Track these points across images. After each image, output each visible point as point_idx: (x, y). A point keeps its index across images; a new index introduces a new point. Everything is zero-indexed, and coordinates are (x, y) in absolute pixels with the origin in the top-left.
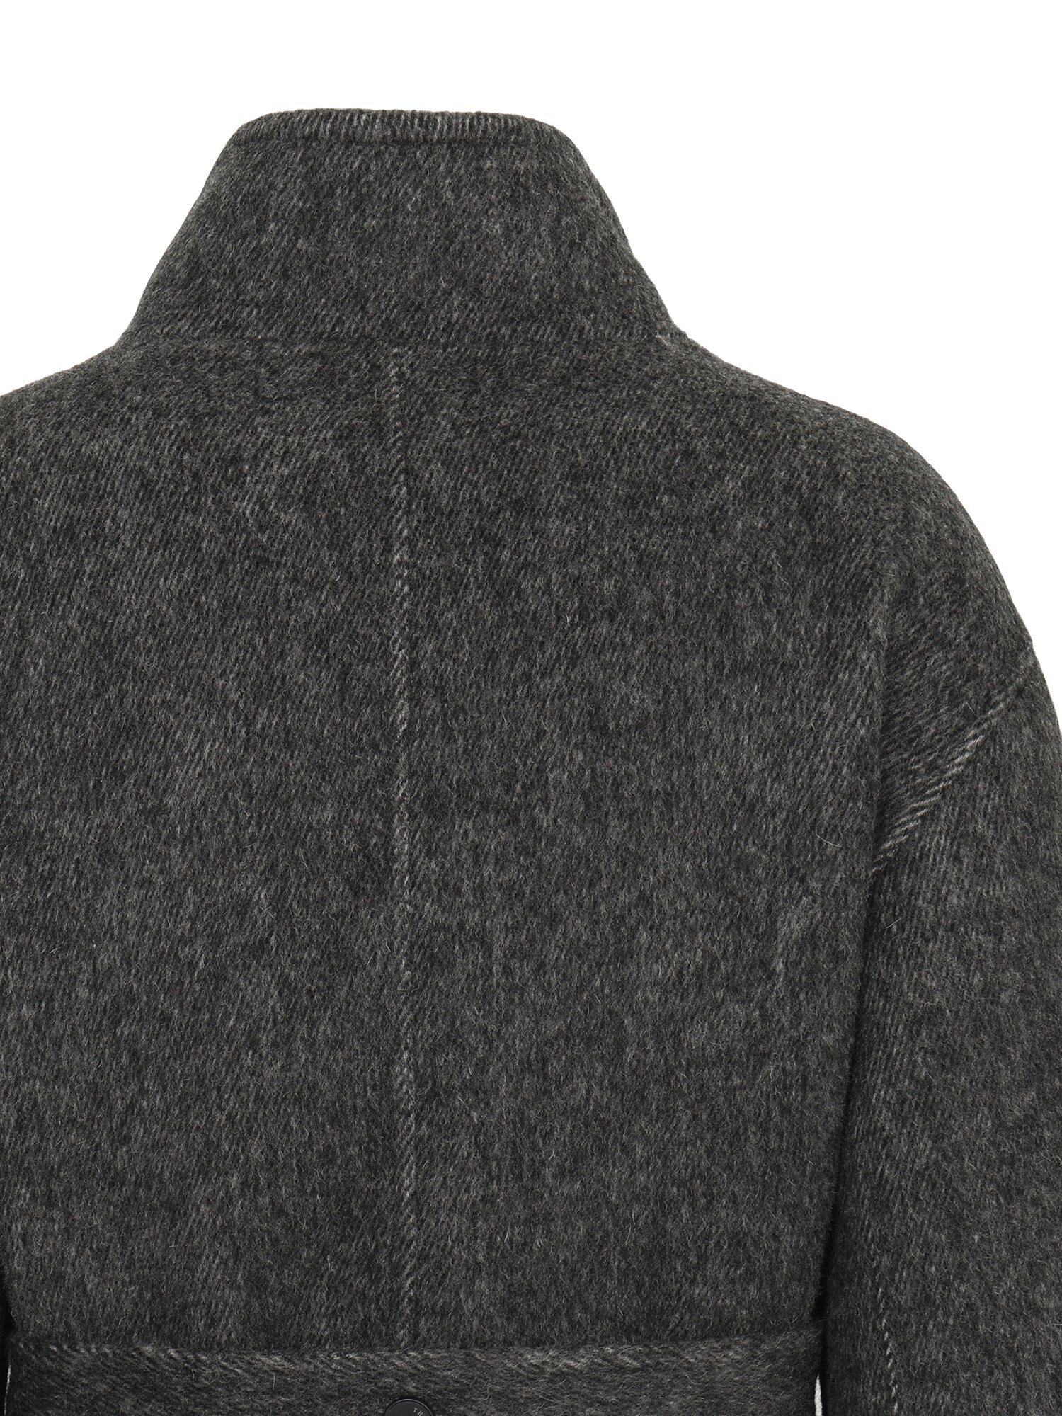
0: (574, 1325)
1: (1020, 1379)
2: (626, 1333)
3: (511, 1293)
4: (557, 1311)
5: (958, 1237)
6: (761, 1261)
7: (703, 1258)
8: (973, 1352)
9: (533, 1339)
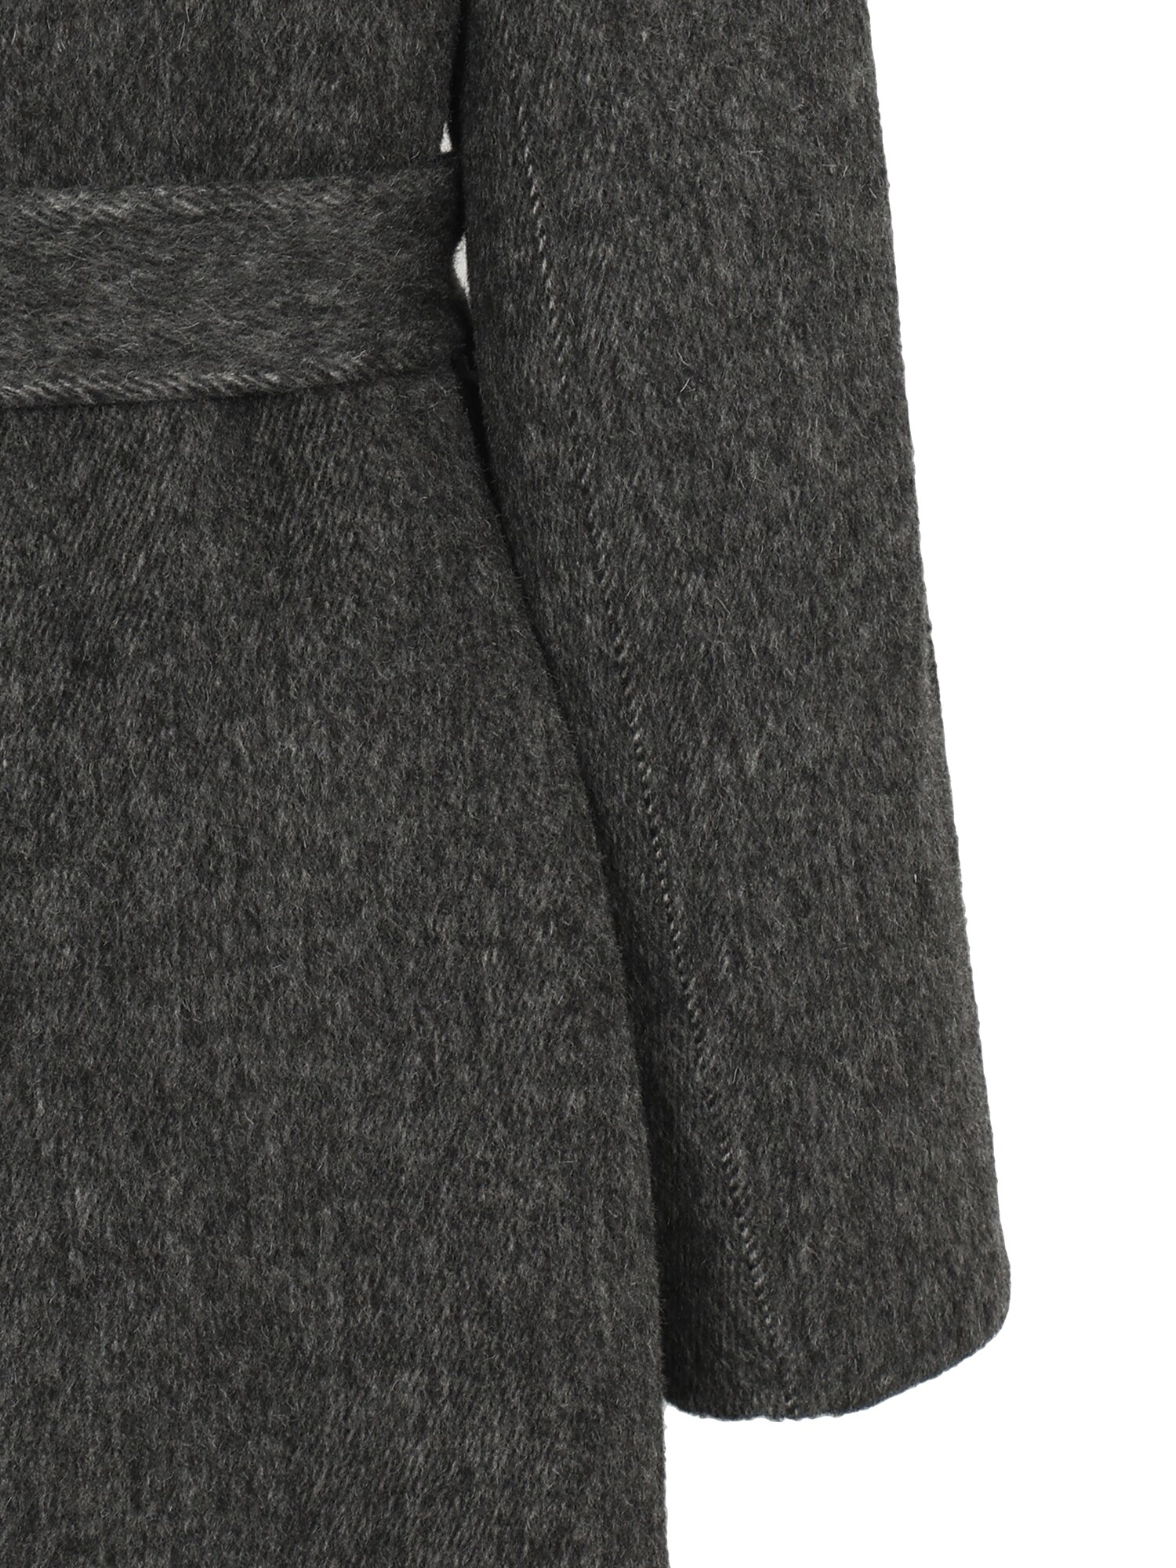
0: (116, 160)
1: (704, 224)
2: (183, 169)
3: (24, 114)
4: (90, 141)
5: (620, 33)
6: (363, 73)
7: (284, 67)
8: (641, 189)
9: (58, 177)
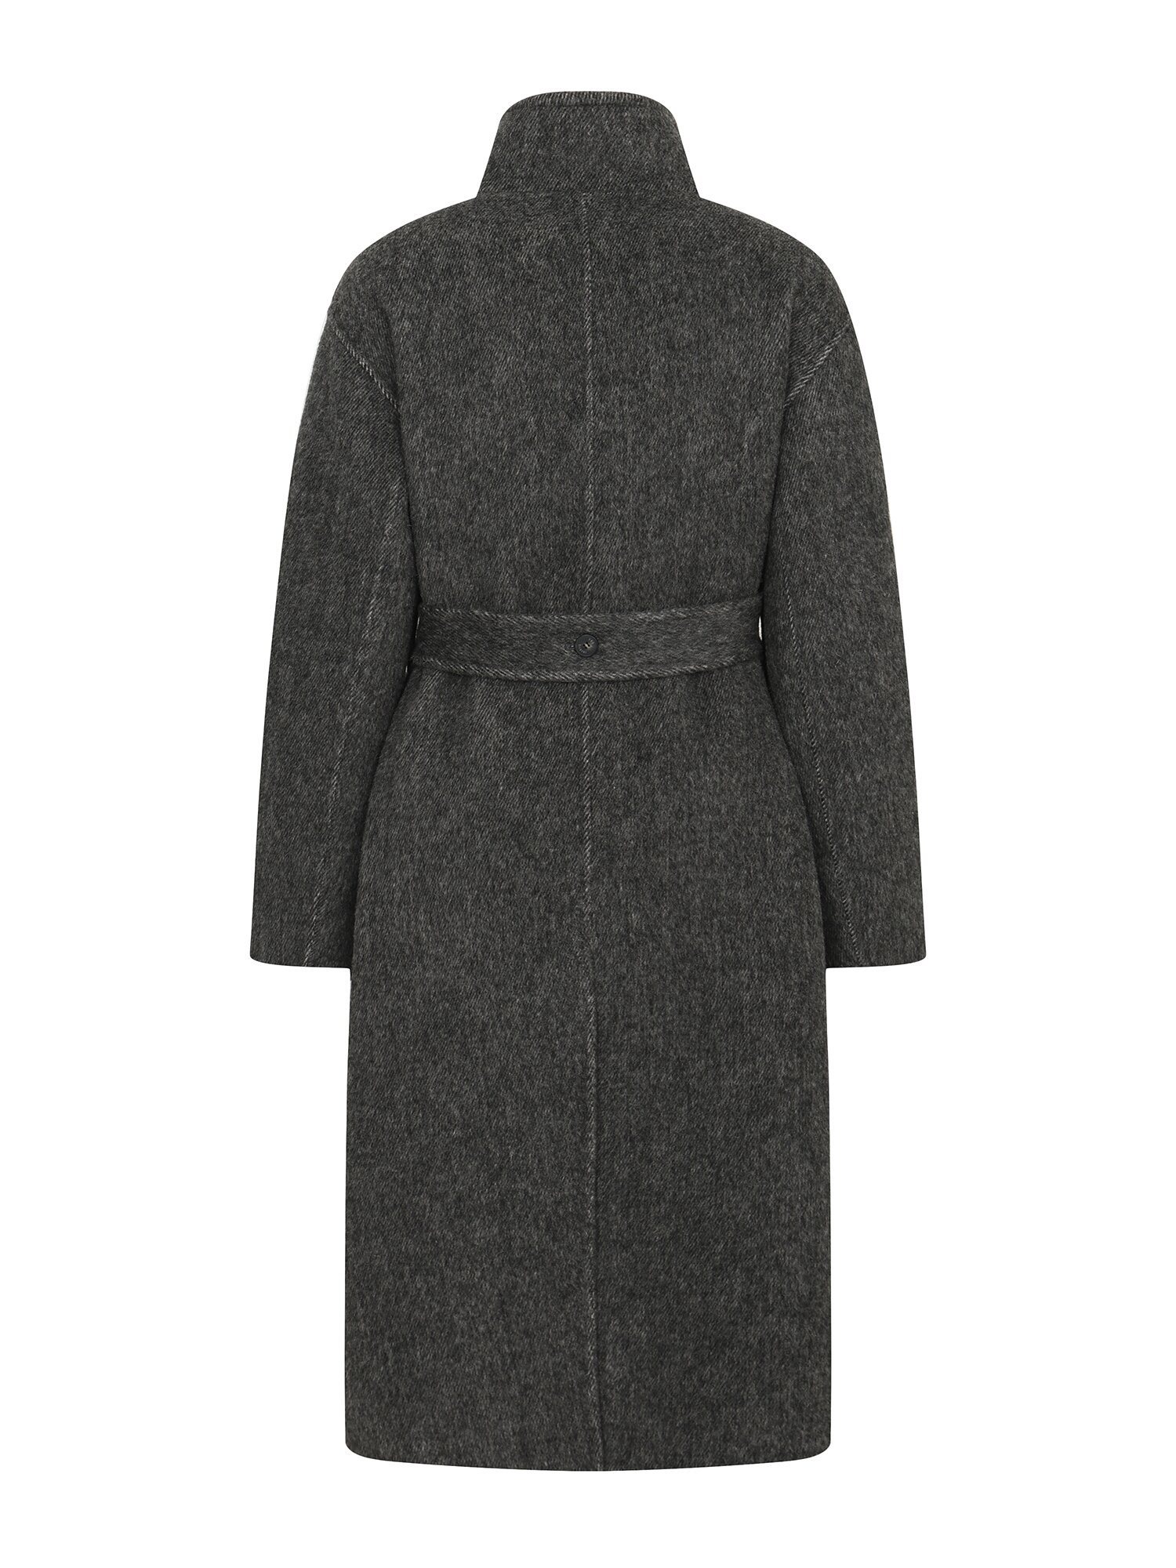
0: (659, 601)
1: (844, 613)
2: (681, 603)
3: (632, 588)
4: (652, 596)
5: (818, 555)
6: (738, 569)
7: (713, 569)
8: (824, 602)
9: (641, 608)
